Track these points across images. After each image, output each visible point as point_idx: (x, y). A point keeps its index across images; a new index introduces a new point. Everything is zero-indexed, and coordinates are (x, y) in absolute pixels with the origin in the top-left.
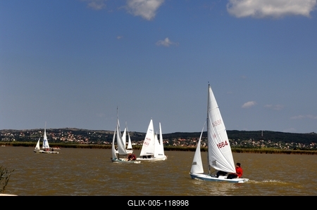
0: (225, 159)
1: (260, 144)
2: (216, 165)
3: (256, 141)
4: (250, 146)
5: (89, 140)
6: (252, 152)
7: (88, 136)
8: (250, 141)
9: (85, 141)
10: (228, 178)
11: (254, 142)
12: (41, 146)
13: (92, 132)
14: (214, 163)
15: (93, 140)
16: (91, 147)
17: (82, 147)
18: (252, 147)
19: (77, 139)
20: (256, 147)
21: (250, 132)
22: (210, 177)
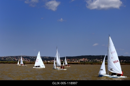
0: (117, 68)
1: (101, 61)
2: (112, 70)
3: (99, 60)
4: (96, 62)
5: (30, 60)
6: (97, 64)
7: (30, 59)
8: (96, 60)
9: (28, 61)
10: (117, 76)
11: (98, 60)
12: (20, 63)
13: (31, 57)
14: (111, 70)
15: (32, 60)
16: (31, 63)
17: (27, 63)
18: (97, 62)
19: (25, 60)
20: (99, 62)
21: (96, 56)
22: (109, 76)
